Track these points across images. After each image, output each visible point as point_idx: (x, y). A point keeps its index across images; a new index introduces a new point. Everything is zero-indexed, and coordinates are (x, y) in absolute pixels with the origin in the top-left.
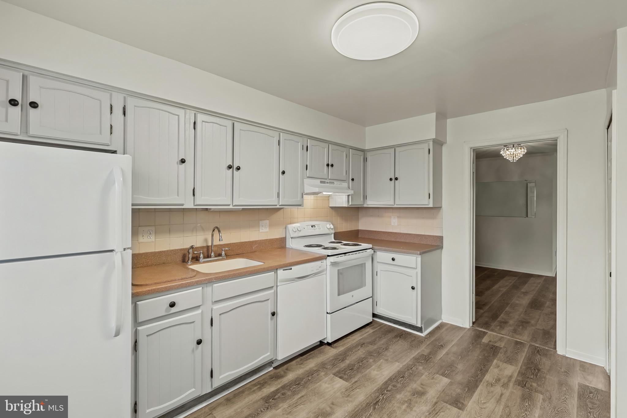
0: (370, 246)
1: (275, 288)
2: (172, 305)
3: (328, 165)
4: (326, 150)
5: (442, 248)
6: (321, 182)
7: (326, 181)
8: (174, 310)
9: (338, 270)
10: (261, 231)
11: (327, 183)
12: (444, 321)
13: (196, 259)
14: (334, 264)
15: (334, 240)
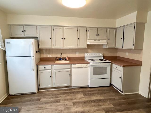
0: (110, 62)
1: (71, 69)
2: (45, 68)
3: (97, 35)
4: (96, 30)
5: (141, 65)
6: (94, 41)
7: (96, 40)
8: (45, 69)
9: (94, 68)
10: (76, 54)
11: (97, 41)
12: (139, 93)
13: (58, 60)
14: (91, 65)
15: (103, 59)
